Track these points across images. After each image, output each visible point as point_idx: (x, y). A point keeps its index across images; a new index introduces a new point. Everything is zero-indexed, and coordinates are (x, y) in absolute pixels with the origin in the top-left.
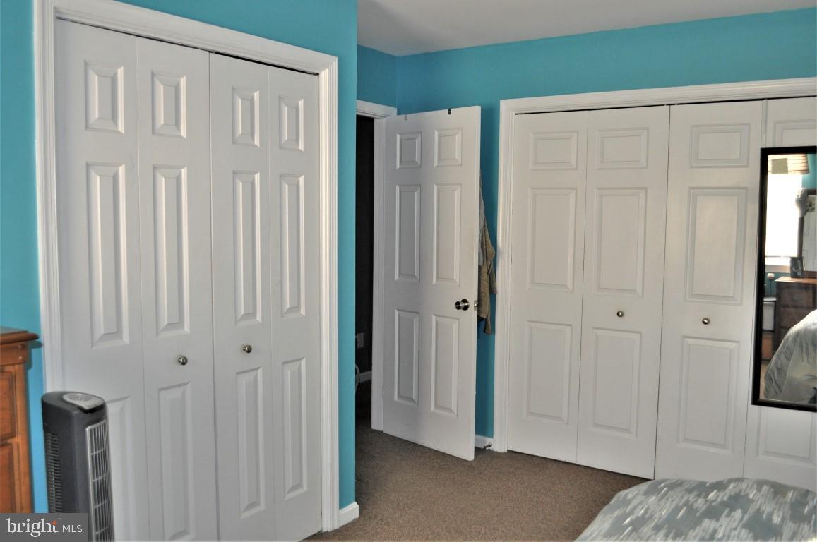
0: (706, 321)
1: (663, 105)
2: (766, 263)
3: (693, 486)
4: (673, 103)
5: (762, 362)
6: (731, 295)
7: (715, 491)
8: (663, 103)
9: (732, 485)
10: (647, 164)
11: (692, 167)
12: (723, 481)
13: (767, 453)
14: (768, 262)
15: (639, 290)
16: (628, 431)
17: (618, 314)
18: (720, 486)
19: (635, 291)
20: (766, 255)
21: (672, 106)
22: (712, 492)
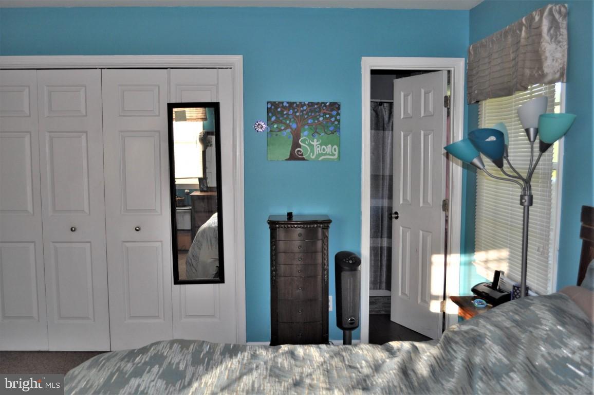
0: (137, 229)
1: (96, 69)
2: (176, 183)
3: (125, 354)
4: (105, 67)
5: (179, 252)
6: (154, 209)
7: (141, 355)
8: (96, 67)
9: (152, 348)
10: (86, 112)
11: (120, 116)
12: (147, 346)
13: (187, 316)
14: (178, 182)
15: (87, 210)
16: (87, 318)
17: (71, 230)
18: (144, 350)
19: (83, 210)
20: (176, 177)
21: (103, 70)
22: (138, 356)
